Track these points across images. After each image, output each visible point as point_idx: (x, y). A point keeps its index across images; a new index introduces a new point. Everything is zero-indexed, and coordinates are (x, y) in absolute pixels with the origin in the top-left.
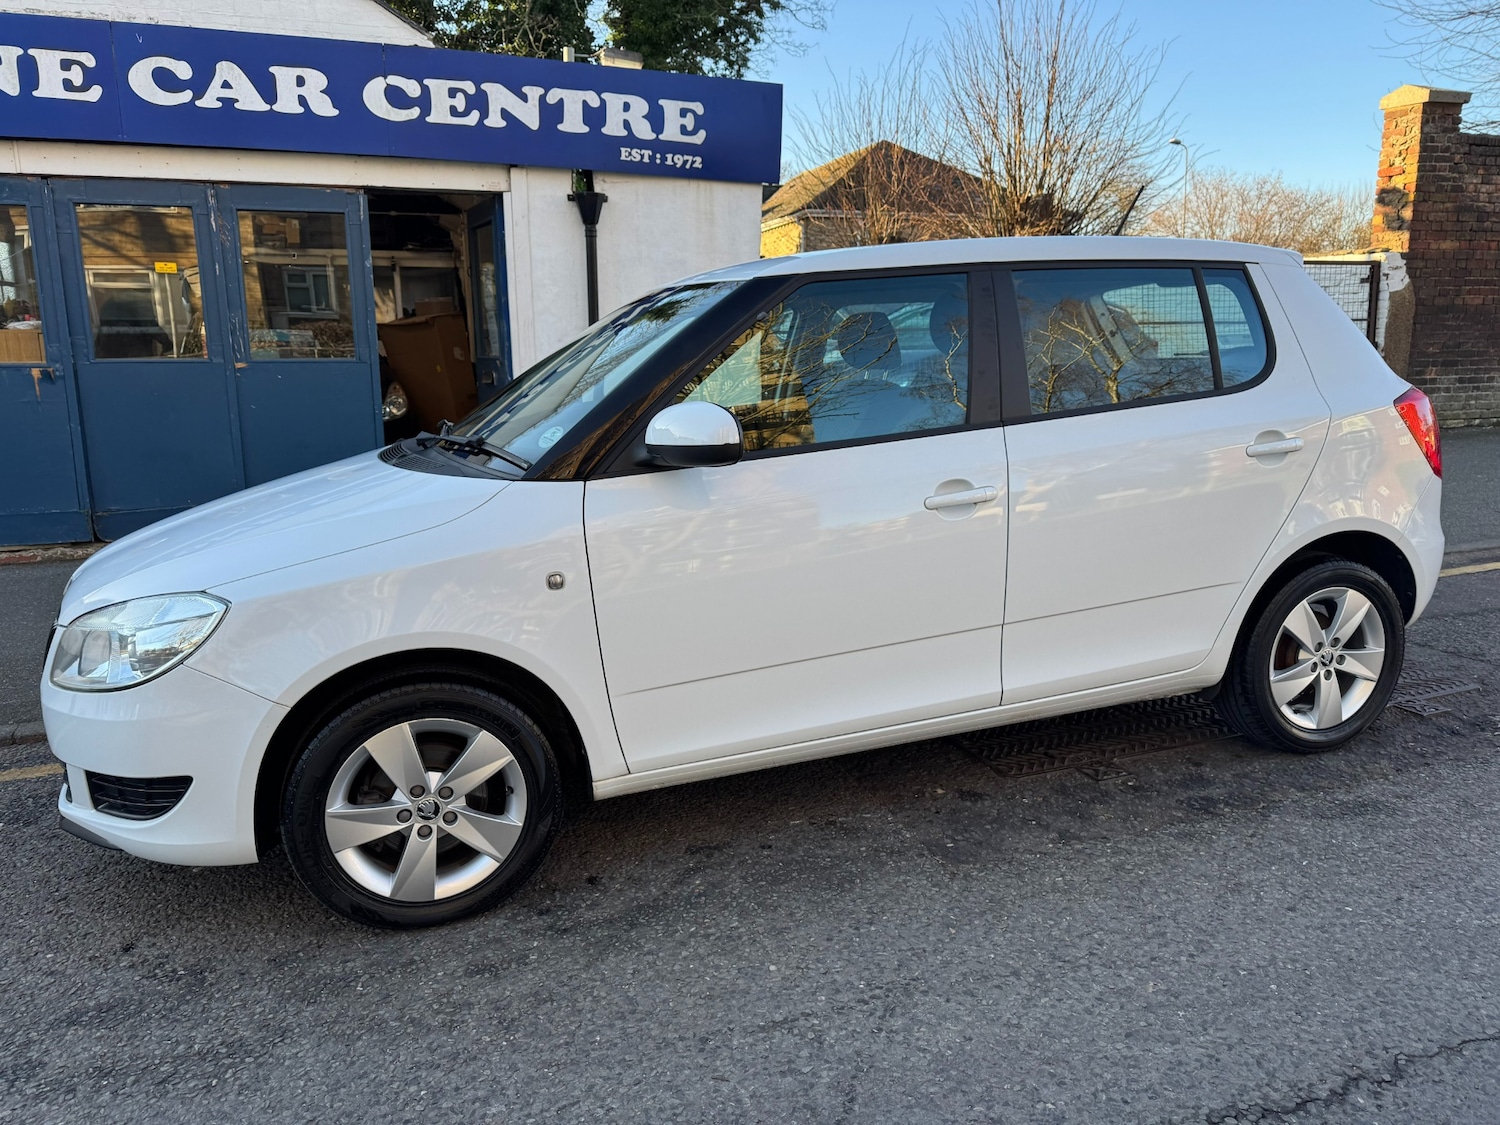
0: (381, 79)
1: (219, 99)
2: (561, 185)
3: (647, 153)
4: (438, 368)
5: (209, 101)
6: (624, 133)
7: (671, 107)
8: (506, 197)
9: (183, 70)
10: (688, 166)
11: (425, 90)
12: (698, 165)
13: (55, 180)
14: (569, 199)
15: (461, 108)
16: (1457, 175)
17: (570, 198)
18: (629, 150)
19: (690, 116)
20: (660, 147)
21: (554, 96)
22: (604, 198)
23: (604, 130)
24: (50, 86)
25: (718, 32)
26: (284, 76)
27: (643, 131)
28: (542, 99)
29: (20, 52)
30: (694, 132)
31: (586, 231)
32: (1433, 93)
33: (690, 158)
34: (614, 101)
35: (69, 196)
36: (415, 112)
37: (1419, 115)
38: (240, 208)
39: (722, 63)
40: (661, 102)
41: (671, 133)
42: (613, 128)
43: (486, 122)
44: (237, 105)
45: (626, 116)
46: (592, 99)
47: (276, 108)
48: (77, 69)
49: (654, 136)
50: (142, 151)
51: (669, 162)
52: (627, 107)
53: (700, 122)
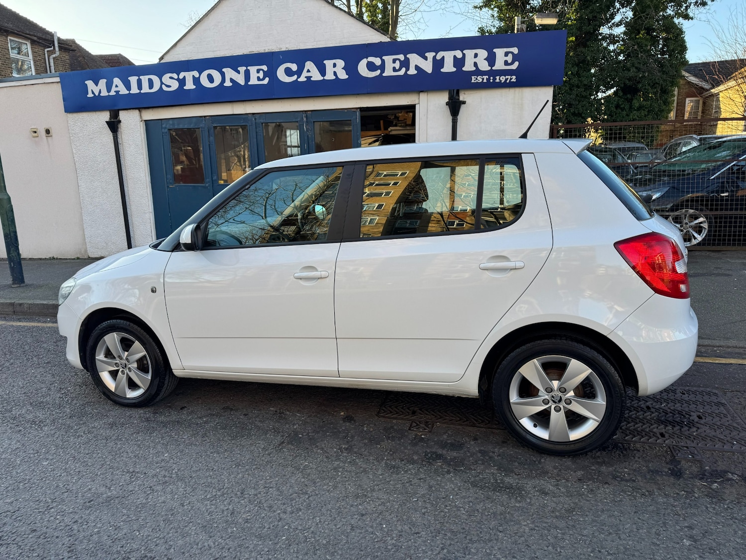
0: (365, 59)
1: (305, 77)
2: (444, 98)
3: (485, 77)
5: (302, 79)
6: (474, 69)
7: (500, 52)
8: (417, 107)
9: (294, 67)
10: (508, 82)
11: (383, 61)
12: (514, 80)
13: (256, 115)
14: (447, 105)
15: (398, 67)
18: (476, 77)
20: (493, 73)
21: (440, 55)
22: (464, 103)
23: (464, 69)
24: (253, 81)
26: (329, 63)
27: (484, 66)
28: (434, 58)
29: (245, 68)
30: (512, 63)
31: (452, 120)
33: (509, 77)
34: (469, 53)
35: (260, 121)
36: (378, 72)
38: (314, 120)
40: (495, 50)
41: (499, 65)
42: (468, 67)
43: (408, 72)
44: (312, 79)
45: (476, 60)
46: (459, 54)
47: (326, 78)
48: (261, 72)
49: (490, 68)
50: (283, 101)
51: (498, 80)
52: (476, 55)
53: (516, 58)
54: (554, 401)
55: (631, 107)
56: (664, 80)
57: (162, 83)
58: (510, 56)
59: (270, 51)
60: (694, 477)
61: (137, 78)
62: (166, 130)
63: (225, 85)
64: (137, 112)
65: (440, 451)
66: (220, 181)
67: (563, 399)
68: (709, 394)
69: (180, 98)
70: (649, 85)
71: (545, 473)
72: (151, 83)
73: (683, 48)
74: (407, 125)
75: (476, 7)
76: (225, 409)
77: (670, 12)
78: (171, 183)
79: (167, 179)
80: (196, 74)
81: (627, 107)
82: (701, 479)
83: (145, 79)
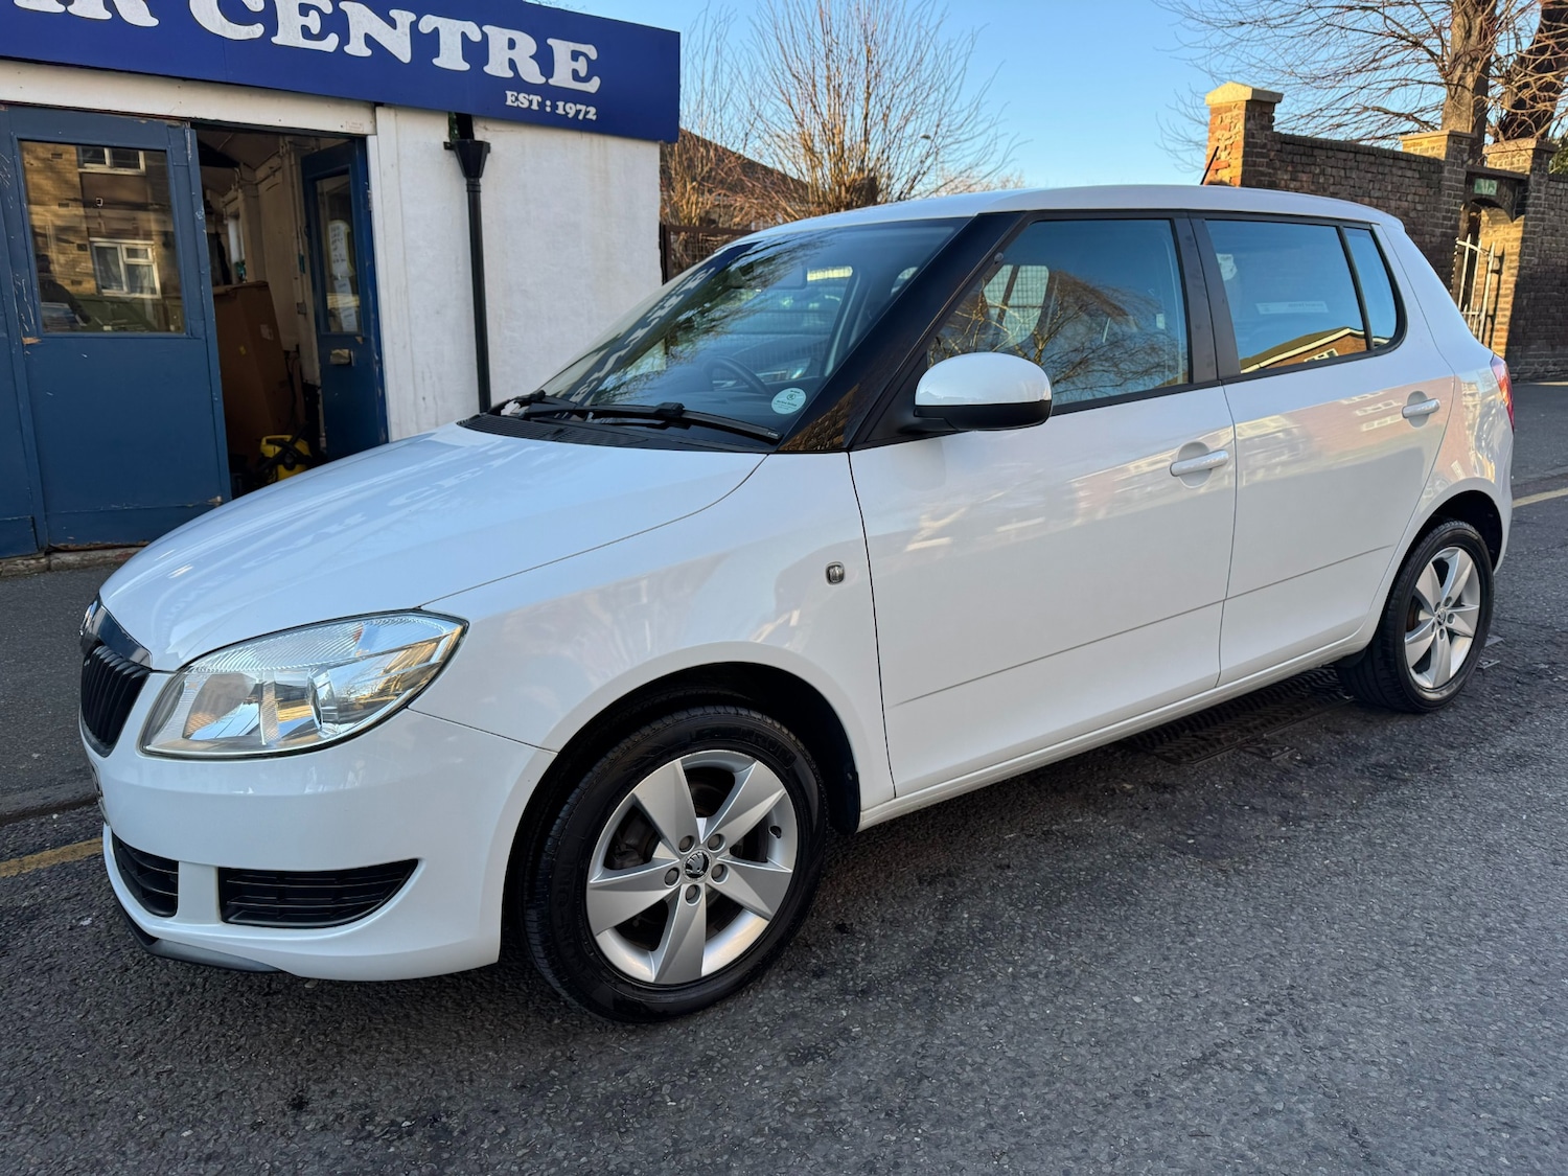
2: (438, 131)
3: (536, 99)
4: (242, 349)
6: (510, 74)
7: (561, 49)
8: (371, 141)
10: (581, 117)
11: (269, 3)
12: (592, 116)
14: (446, 148)
15: (316, 28)
16: (1271, 171)
17: (447, 146)
18: (515, 94)
19: (582, 59)
20: (550, 93)
21: (428, 23)
22: (487, 148)
23: (487, 69)
27: (531, 73)
28: (414, 26)
30: (586, 79)
31: (468, 185)
32: (1254, 91)
33: (583, 108)
34: (498, 36)
36: (257, 30)
37: (1243, 112)
40: (550, 41)
41: (562, 78)
42: (497, 67)
43: (347, 49)
44: (18, 2)
45: (512, 54)
46: (472, 31)
47: (74, 9)
49: (543, 79)
51: (560, 111)
52: (512, 44)
53: (594, 68)
54: (1440, 624)
58: (582, 61)
67: (1447, 615)
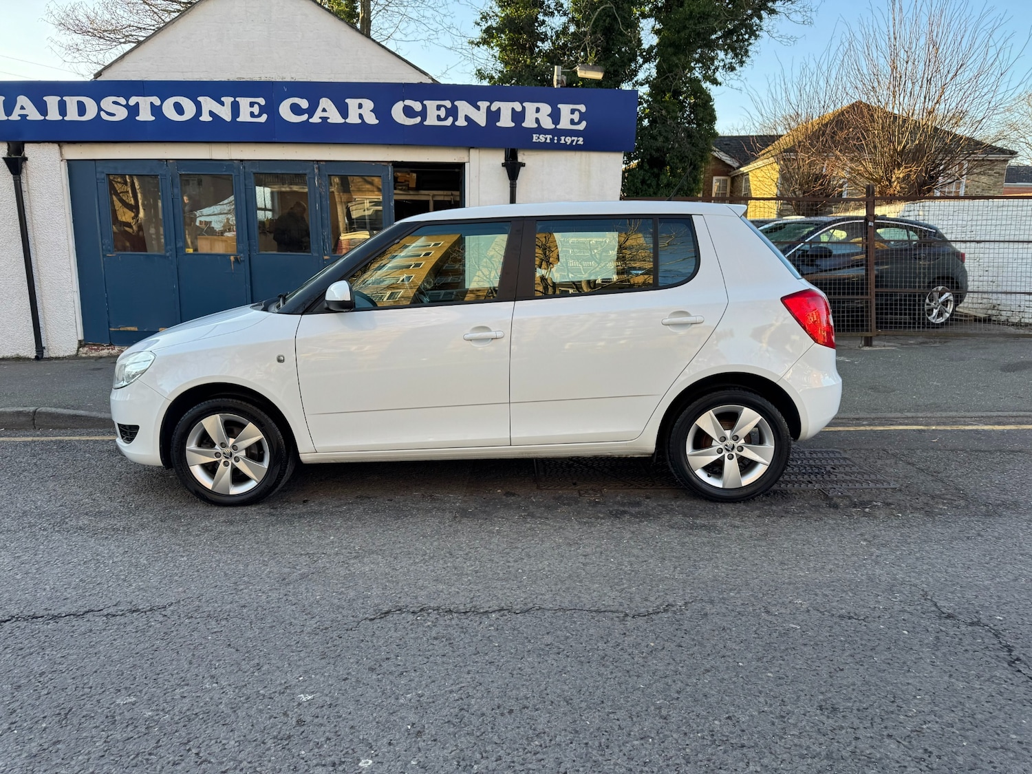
0: (401, 102)
1: (320, 118)
2: (499, 157)
3: (549, 137)
5: (316, 119)
6: (536, 126)
7: (565, 109)
8: (467, 165)
9: (304, 104)
10: (574, 144)
11: (424, 107)
12: (581, 142)
13: (246, 162)
15: (443, 116)
17: (503, 165)
18: (538, 135)
20: (557, 133)
21: (495, 106)
22: (523, 165)
23: (524, 125)
24: (244, 117)
25: (729, 34)
26: (352, 103)
27: (547, 124)
28: (489, 108)
29: (233, 99)
30: (579, 123)
31: (511, 184)
33: (576, 139)
34: (530, 107)
35: (252, 170)
36: (418, 120)
38: (330, 174)
39: (730, 55)
40: (559, 106)
41: (564, 124)
42: (529, 123)
43: (456, 123)
44: (329, 121)
45: (538, 115)
46: (518, 107)
47: (348, 121)
48: (256, 106)
49: (554, 126)
50: (285, 146)
51: (563, 142)
52: (538, 110)
53: (583, 117)
54: (728, 450)
55: (658, 185)
56: (694, 154)
57: (100, 109)
58: (577, 113)
59: (268, 80)
60: (847, 507)
61: (59, 98)
62: (103, 176)
63: (201, 119)
64: (56, 146)
65: (622, 509)
66: (187, 250)
67: (736, 446)
68: (833, 452)
69: (129, 132)
70: (678, 158)
71: (725, 515)
72: (82, 109)
73: (713, 119)
74: (409, 189)
75: (472, 43)
76: (361, 497)
77: (697, 74)
78: (109, 251)
79: (103, 245)
80: (157, 101)
81: (654, 183)
82: (854, 507)
83: (72, 102)
